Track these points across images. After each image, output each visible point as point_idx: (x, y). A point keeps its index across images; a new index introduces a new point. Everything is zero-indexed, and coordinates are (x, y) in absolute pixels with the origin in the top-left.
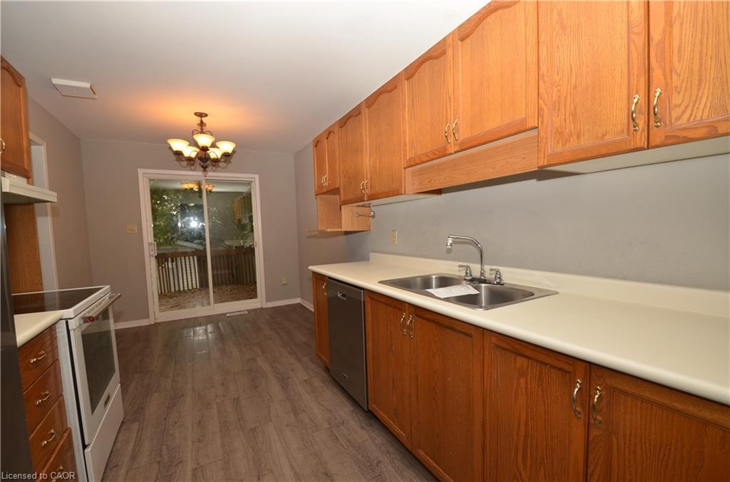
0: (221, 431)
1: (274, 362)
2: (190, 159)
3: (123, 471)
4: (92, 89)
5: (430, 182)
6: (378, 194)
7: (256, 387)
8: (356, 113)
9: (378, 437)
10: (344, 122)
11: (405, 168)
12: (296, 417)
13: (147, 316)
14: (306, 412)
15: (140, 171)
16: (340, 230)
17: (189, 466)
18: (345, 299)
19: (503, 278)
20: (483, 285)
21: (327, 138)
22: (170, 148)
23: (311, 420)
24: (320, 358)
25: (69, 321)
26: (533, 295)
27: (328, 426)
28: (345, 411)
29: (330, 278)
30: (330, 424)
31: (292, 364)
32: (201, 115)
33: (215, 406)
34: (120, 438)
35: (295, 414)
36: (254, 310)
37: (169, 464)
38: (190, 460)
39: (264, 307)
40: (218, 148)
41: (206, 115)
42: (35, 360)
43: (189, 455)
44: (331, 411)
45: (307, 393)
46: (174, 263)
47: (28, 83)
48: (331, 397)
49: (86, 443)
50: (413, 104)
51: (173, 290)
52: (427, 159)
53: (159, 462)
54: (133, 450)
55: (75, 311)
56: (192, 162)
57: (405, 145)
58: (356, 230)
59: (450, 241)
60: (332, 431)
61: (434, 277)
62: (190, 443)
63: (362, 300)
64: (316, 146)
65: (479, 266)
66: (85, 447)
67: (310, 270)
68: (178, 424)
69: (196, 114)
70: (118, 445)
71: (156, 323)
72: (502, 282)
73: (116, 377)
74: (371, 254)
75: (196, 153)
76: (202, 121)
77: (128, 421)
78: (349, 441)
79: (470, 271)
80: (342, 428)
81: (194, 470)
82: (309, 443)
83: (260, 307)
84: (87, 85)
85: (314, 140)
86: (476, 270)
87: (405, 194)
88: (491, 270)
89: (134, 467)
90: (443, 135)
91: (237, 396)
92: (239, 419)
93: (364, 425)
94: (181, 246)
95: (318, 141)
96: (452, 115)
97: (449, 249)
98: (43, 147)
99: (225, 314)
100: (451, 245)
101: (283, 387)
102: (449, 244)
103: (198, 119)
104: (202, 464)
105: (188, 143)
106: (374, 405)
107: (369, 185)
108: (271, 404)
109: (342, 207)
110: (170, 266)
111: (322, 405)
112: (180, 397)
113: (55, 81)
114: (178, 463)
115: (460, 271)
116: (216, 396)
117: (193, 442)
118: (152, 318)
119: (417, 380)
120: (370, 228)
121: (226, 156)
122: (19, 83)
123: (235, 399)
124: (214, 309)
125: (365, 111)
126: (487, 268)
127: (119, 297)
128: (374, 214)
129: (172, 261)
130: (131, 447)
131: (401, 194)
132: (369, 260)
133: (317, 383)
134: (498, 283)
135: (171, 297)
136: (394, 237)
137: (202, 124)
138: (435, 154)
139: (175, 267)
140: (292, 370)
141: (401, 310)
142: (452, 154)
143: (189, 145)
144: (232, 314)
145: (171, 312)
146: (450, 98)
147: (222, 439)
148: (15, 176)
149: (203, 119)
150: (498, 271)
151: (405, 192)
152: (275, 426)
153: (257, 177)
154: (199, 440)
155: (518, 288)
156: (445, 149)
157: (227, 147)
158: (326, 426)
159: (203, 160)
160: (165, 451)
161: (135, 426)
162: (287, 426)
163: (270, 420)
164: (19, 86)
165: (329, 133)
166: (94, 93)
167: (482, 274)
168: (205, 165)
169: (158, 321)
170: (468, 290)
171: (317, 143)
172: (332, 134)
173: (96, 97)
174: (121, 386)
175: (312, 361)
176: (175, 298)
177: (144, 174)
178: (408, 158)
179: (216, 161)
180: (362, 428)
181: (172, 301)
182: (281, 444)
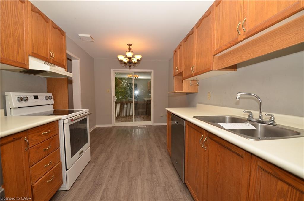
0: (120, 175)
1: (150, 149)
2: (125, 63)
3: (82, 182)
4: (91, 37)
5: (228, 62)
6: (199, 72)
7: (139, 158)
8: (191, 33)
9: (188, 198)
10: (186, 39)
11: (213, 56)
12: (151, 176)
13: (111, 124)
14: (156, 175)
15: (112, 70)
16: (182, 92)
17: (104, 187)
18: (178, 124)
19: (276, 121)
20: (260, 124)
21: (179, 49)
22: (118, 59)
23: (157, 180)
24: (168, 151)
25: (64, 120)
26: (300, 134)
27: (165, 185)
28: (174, 179)
29: (173, 114)
30: (165, 184)
31: (157, 151)
32: (130, 45)
33: (122, 163)
34: (86, 168)
35: (151, 175)
36: (149, 126)
37: (97, 184)
38: (104, 184)
39: (153, 125)
40: (135, 58)
41: (132, 45)
42: (44, 133)
43: (105, 182)
44: (168, 178)
45: (160, 166)
46: (127, 106)
47: (66, 34)
48: (170, 170)
49: (67, 168)
50: (219, 19)
51: (124, 115)
52: (226, 47)
53: (94, 182)
54: (88, 174)
55: (66, 116)
56: (126, 64)
57: (214, 42)
58: (190, 92)
59: (239, 96)
60: (165, 188)
61: (227, 117)
62: (107, 177)
63: (184, 126)
64: (175, 54)
65: (259, 112)
66: (67, 170)
67: (166, 110)
68: (107, 167)
69: (128, 45)
70: (85, 171)
71: (114, 126)
72: (275, 124)
73: (88, 144)
74: (197, 104)
75: (127, 61)
76: (130, 48)
77: (92, 162)
78: (172, 196)
79: (252, 115)
80: (171, 188)
81: (105, 189)
82: (153, 191)
83: (151, 125)
84: (89, 36)
85: (174, 51)
86: (256, 115)
87: (213, 70)
88: (267, 115)
89: (85, 181)
90: (237, 31)
91: (131, 161)
92: (128, 171)
93: (182, 190)
94: (129, 99)
95: (176, 51)
96: (243, 17)
97: (238, 101)
98: (79, 60)
99: (138, 126)
100: (239, 98)
101: (150, 161)
102: (238, 98)
103: (128, 47)
104: (108, 188)
105: (124, 57)
106: (187, 181)
107: (195, 68)
108: (143, 168)
109: (183, 81)
110: (126, 107)
111: (164, 174)
112: (111, 156)
113: (80, 35)
114: (100, 184)
115: (244, 115)
116: (124, 159)
117: (109, 177)
118: (113, 124)
119: (208, 175)
120: (197, 91)
121: (138, 61)
122: (63, 34)
123: (130, 162)
124: (134, 123)
125: (196, 31)
126: (264, 114)
127: (91, 114)
128: (199, 83)
129: (126, 105)
130: (88, 173)
131: (211, 70)
132: (196, 107)
133: (166, 163)
134: (272, 124)
135: (123, 118)
136: (209, 96)
137: (130, 49)
138: (231, 44)
139: (127, 107)
140: (156, 154)
141: (202, 133)
142: (241, 41)
143: (125, 58)
144: (140, 127)
145: (121, 123)
146: (241, 7)
147: (119, 178)
148: (59, 67)
149: (130, 47)
150: (272, 116)
151: (213, 69)
152: (141, 178)
153: (153, 71)
154: (111, 177)
155: (287, 128)
156: (237, 39)
157: (138, 57)
158: (163, 185)
159: (130, 63)
160: (98, 178)
161: (93, 164)
162: (146, 180)
163: (140, 175)
164: (63, 35)
165: (180, 46)
166: (93, 39)
167: (260, 117)
168: (130, 65)
169: (115, 126)
170: (248, 126)
171: (175, 52)
172: (181, 46)
173: (93, 40)
174: (90, 148)
175: (166, 151)
176: (124, 118)
177: (113, 71)
178: (215, 50)
179: (135, 63)
180: (181, 191)
181: (123, 119)
182: (141, 188)
